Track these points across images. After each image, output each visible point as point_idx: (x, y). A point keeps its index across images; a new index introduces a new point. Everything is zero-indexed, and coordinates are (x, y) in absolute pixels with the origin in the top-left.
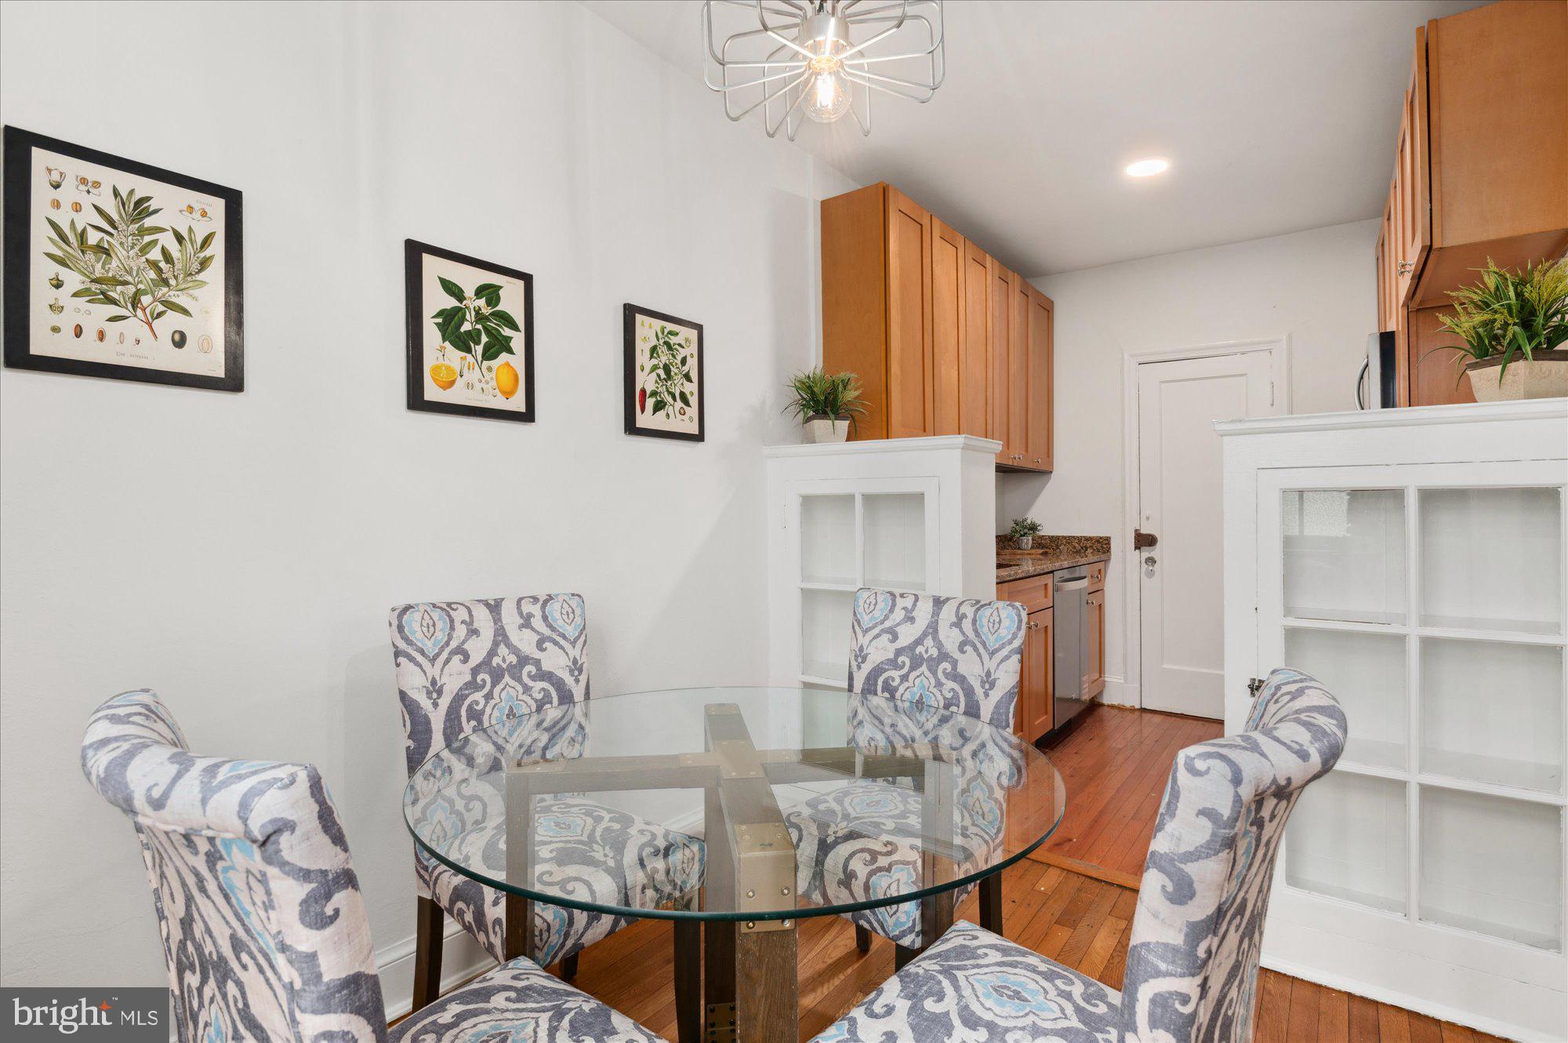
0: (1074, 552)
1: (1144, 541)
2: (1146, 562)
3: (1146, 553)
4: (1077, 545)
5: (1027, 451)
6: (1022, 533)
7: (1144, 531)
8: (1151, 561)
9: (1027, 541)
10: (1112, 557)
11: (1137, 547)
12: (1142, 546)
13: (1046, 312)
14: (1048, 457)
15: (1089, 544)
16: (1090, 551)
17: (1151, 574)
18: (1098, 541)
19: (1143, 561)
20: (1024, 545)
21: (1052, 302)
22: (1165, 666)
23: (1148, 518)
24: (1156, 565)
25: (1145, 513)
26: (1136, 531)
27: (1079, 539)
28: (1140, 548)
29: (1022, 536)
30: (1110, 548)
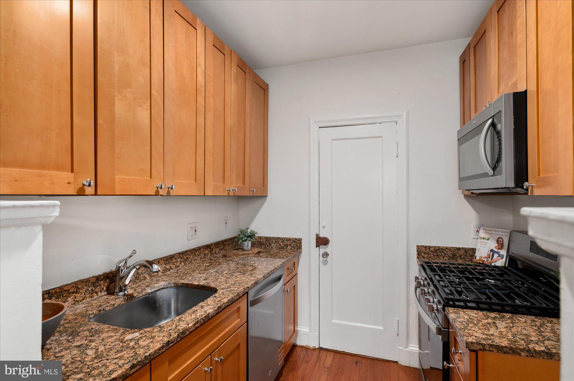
0: (280, 248)
1: (322, 242)
2: (323, 256)
3: (323, 250)
4: (281, 244)
5: (244, 183)
6: (243, 239)
7: (321, 235)
8: (326, 255)
9: (248, 245)
10: (303, 251)
11: (318, 246)
12: (320, 245)
13: (263, 90)
14: (264, 186)
15: (289, 243)
16: (289, 247)
17: (325, 263)
18: (294, 241)
19: (321, 255)
20: (245, 248)
21: (268, 85)
22: (333, 321)
23: (324, 227)
24: (328, 257)
25: (323, 224)
26: (317, 235)
27: (283, 239)
28: (319, 246)
29: (243, 241)
30: (301, 246)
